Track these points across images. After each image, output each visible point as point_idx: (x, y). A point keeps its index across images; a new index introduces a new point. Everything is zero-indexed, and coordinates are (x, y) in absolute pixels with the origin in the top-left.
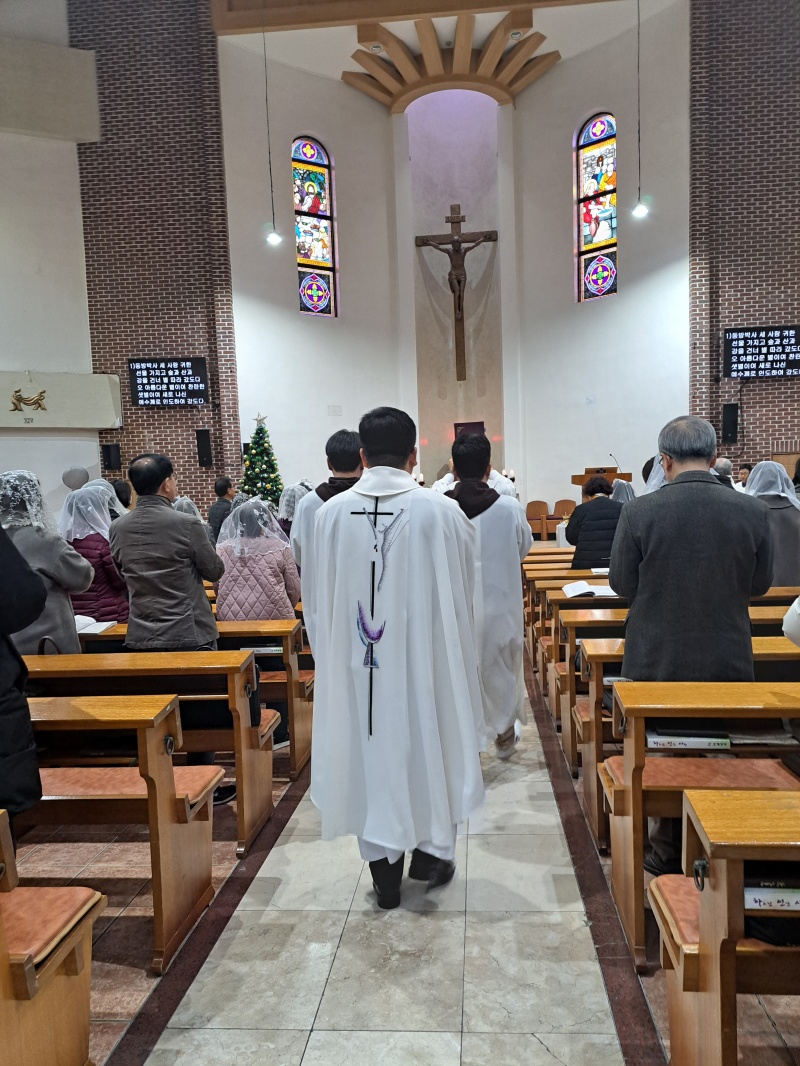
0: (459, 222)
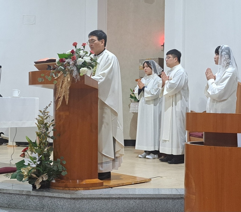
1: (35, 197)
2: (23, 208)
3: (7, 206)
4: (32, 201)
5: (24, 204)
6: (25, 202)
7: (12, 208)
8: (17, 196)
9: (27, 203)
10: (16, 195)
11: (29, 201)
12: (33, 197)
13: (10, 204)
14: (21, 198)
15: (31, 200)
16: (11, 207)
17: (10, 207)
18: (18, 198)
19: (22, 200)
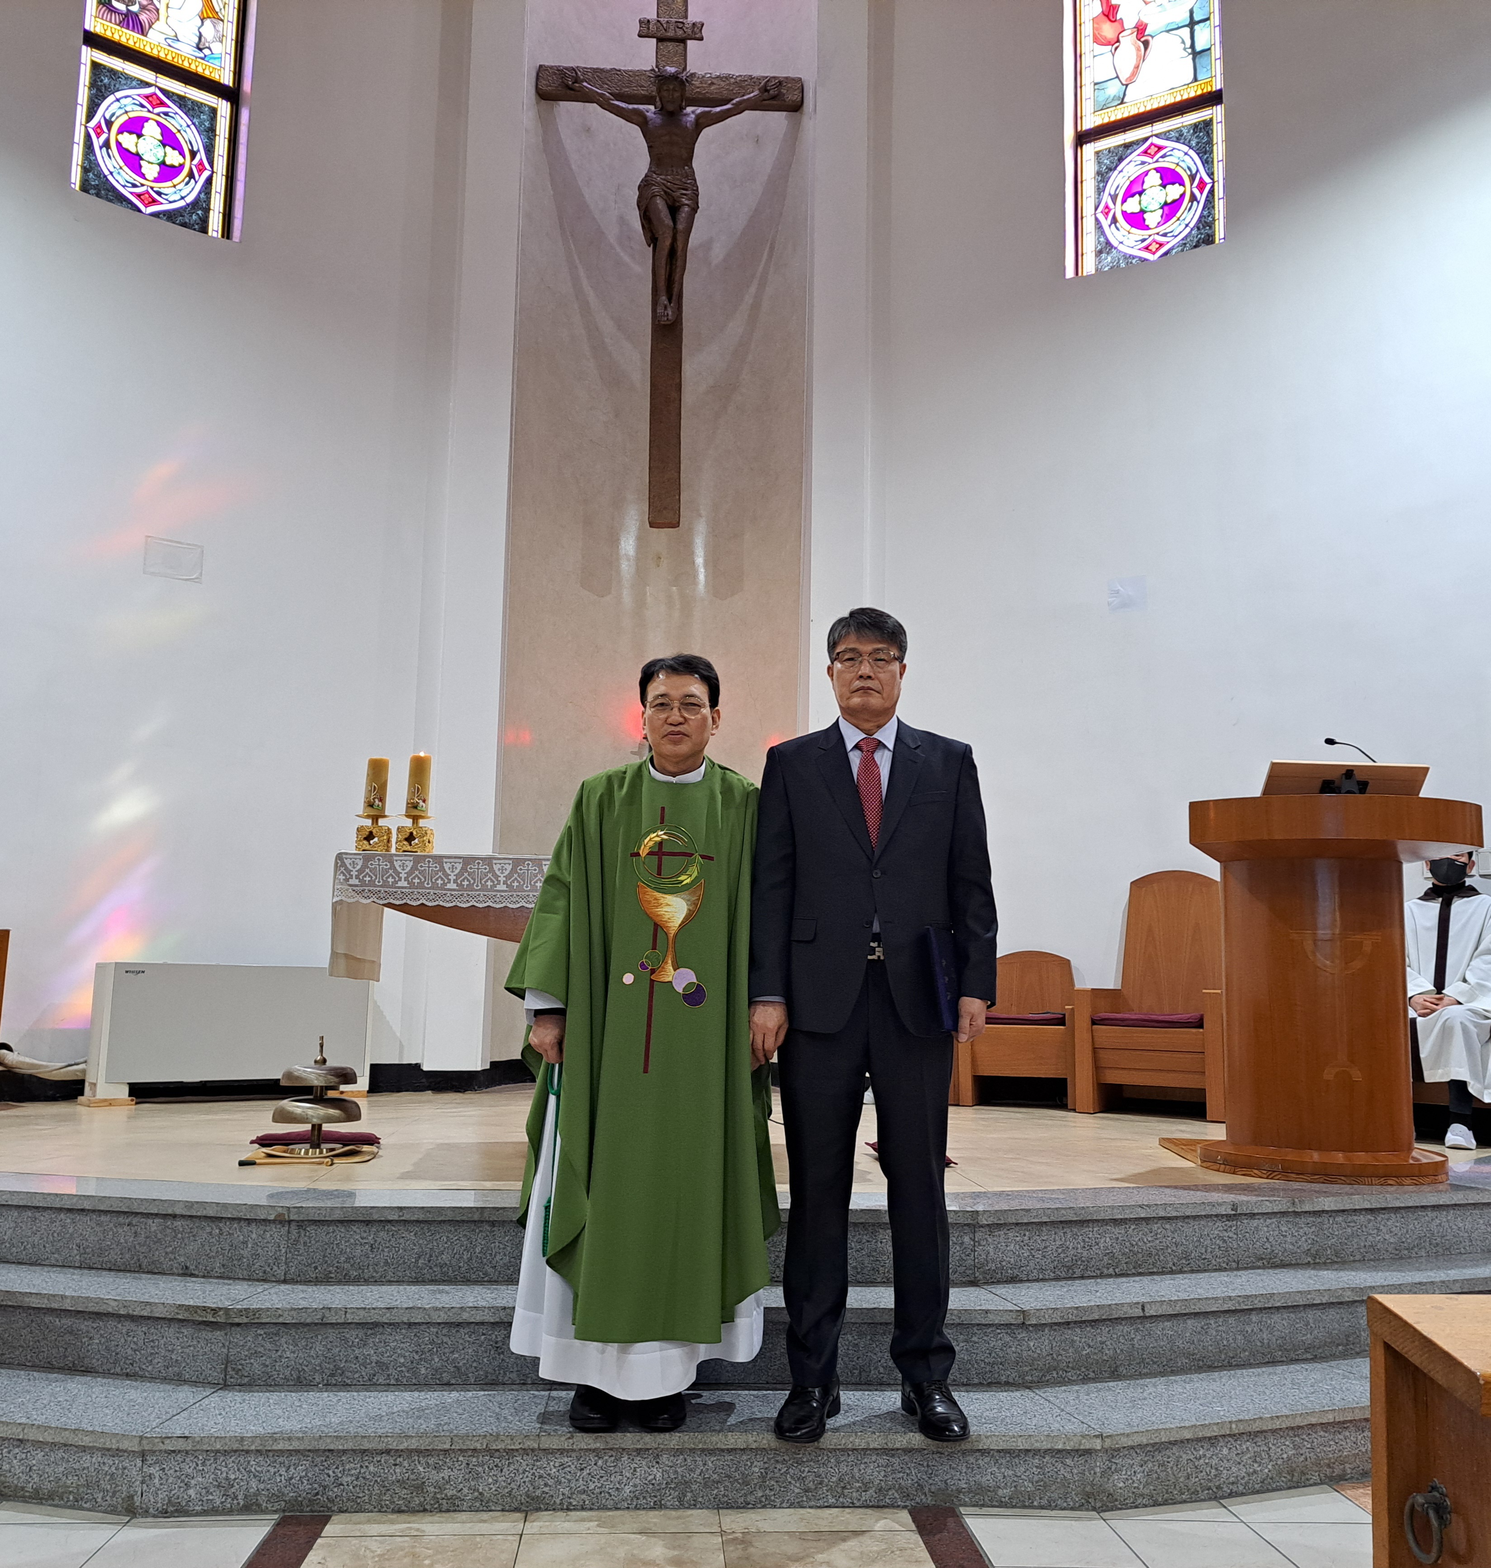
0: (683, 41)
1: (1392, 1215)
2: (1358, 1257)
3: (1309, 1259)
4: (1384, 1230)
5: (1362, 1244)
6: (1363, 1238)
7: (1325, 1263)
8: (1339, 1219)
9: (1370, 1237)
10: (1333, 1214)
11: (1376, 1231)
12: (1386, 1216)
13: (1317, 1251)
14: (1352, 1224)
15: (1382, 1227)
16: (1323, 1260)
17: (1318, 1260)
18: (1344, 1225)
19: (1355, 1229)
